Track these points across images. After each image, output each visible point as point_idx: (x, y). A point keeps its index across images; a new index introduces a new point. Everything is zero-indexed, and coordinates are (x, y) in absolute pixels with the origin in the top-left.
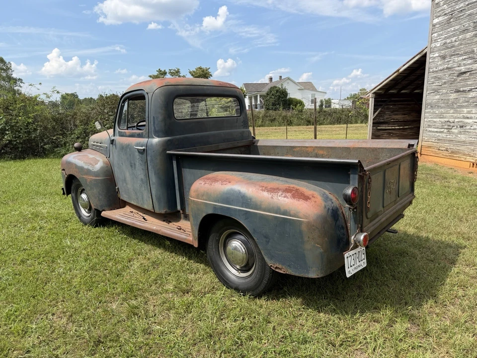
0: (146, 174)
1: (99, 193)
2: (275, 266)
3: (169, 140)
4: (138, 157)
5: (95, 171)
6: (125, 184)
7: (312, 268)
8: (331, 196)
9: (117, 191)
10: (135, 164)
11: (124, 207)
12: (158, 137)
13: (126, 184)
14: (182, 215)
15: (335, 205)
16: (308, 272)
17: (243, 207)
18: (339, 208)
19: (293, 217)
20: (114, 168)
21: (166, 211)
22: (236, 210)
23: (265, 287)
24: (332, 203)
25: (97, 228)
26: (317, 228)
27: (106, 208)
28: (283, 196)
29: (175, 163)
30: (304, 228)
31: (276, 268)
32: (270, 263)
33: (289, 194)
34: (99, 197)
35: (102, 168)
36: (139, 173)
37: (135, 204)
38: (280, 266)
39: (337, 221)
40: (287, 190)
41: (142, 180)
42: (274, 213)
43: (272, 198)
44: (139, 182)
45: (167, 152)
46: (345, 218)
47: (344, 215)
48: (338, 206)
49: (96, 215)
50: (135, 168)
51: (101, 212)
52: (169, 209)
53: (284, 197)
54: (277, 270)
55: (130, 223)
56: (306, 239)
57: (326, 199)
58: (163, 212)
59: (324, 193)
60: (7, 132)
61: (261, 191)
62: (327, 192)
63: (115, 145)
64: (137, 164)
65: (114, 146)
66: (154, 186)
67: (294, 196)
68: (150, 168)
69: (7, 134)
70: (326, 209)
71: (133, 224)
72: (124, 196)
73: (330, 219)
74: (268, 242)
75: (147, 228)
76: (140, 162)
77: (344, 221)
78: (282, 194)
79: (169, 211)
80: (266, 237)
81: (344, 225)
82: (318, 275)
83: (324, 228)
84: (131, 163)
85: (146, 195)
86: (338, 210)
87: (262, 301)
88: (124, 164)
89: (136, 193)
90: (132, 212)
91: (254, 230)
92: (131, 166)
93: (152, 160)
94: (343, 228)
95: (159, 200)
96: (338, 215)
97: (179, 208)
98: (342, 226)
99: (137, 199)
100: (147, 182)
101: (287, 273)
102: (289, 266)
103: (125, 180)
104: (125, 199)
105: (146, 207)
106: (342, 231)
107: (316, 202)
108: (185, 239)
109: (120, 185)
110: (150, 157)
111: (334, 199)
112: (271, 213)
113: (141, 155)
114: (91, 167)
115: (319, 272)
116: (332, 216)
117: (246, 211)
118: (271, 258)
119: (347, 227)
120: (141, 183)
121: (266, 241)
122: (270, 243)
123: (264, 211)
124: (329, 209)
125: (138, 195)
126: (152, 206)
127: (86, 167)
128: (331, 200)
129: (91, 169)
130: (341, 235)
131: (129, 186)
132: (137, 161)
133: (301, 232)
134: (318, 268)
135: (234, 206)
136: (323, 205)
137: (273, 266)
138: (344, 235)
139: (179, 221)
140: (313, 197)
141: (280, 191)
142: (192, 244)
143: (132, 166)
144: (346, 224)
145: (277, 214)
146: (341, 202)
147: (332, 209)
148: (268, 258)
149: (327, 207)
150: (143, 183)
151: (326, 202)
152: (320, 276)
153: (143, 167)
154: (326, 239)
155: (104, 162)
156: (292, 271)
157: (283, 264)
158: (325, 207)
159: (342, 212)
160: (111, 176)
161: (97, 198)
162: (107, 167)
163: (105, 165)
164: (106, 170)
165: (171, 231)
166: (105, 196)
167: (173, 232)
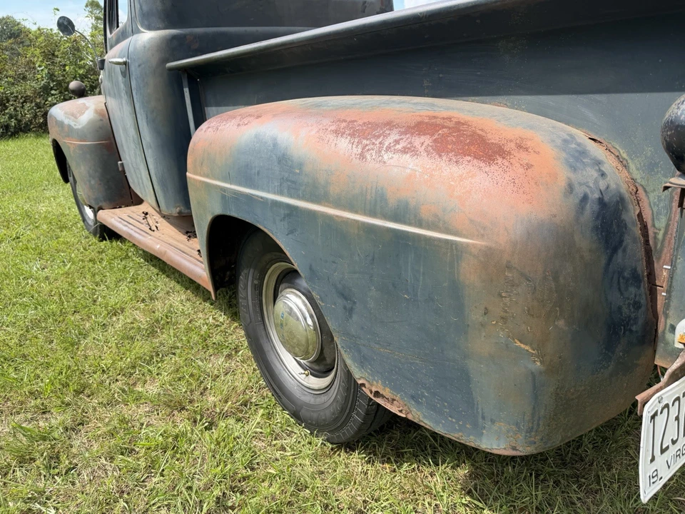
2: (374, 389)
3: (174, 37)
4: (122, 86)
5: (78, 129)
7: (493, 421)
8: (596, 151)
9: (120, 169)
10: (122, 104)
12: (150, 28)
15: (613, 186)
16: (478, 430)
17: (281, 193)
18: (627, 196)
19: (429, 228)
21: (180, 212)
22: (264, 202)
23: (360, 429)
24: (603, 175)
25: (104, 242)
26: (523, 275)
27: (103, 204)
28: (399, 147)
29: (187, 94)
30: (469, 273)
31: (377, 394)
32: (359, 375)
33: (423, 138)
34: (90, 181)
35: (91, 123)
36: (129, 124)
37: (140, 195)
38: (387, 392)
39: (615, 250)
40: (420, 128)
42: (365, 214)
43: (362, 156)
44: (132, 145)
45: (167, 65)
46: (647, 242)
47: (644, 228)
48: (624, 189)
50: (123, 114)
51: (97, 212)
52: (187, 207)
53: (405, 151)
54: (379, 401)
56: (475, 316)
57: (578, 157)
58: (174, 211)
59: (571, 135)
60: (53, 92)
61: (332, 137)
62: (581, 136)
64: (124, 103)
66: (150, 151)
67: (440, 148)
69: (53, 95)
70: (574, 200)
73: (585, 242)
74: (350, 311)
75: (147, 246)
77: (641, 253)
78: (397, 142)
79: (186, 212)
80: (344, 295)
81: (642, 268)
82: (514, 448)
83: (556, 279)
84: (119, 104)
86: (625, 208)
87: (356, 461)
91: (311, 268)
94: (636, 278)
96: (622, 226)
98: (634, 271)
101: (410, 417)
102: (413, 397)
105: (150, 201)
106: (632, 290)
107: (529, 167)
110: (134, 82)
111: (610, 163)
112: (356, 212)
113: (124, 80)
114: (73, 121)
115: (521, 437)
116: (595, 228)
117: (288, 206)
118: (363, 361)
119: (651, 276)
121: (345, 308)
122: (355, 317)
123: (338, 204)
124: (585, 198)
126: (154, 197)
127: (66, 122)
128: (598, 163)
129: (72, 124)
130: (625, 310)
133: (456, 289)
134: (517, 424)
135: (263, 190)
136: (562, 183)
137: (367, 385)
138: (637, 305)
140: (519, 147)
141: (395, 131)
143: (121, 109)
144: (650, 263)
145: (373, 214)
146: (637, 175)
147: (601, 201)
148: (354, 359)
149: (580, 191)
150: (136, 148)
151: (574, 169)
152: (524, 450)
154: (561, 323)
155: (96, 111)
156: (425, 417)
157: (395, 388)
158: (570, 188)
159: (640, 215)
160: (109, 139)
161: (88, 183)
162: (101, 120)
163: (98, 118)
164: (100, 128)
165: (182, 257)
166: (100, 180)
167: (185, 259)
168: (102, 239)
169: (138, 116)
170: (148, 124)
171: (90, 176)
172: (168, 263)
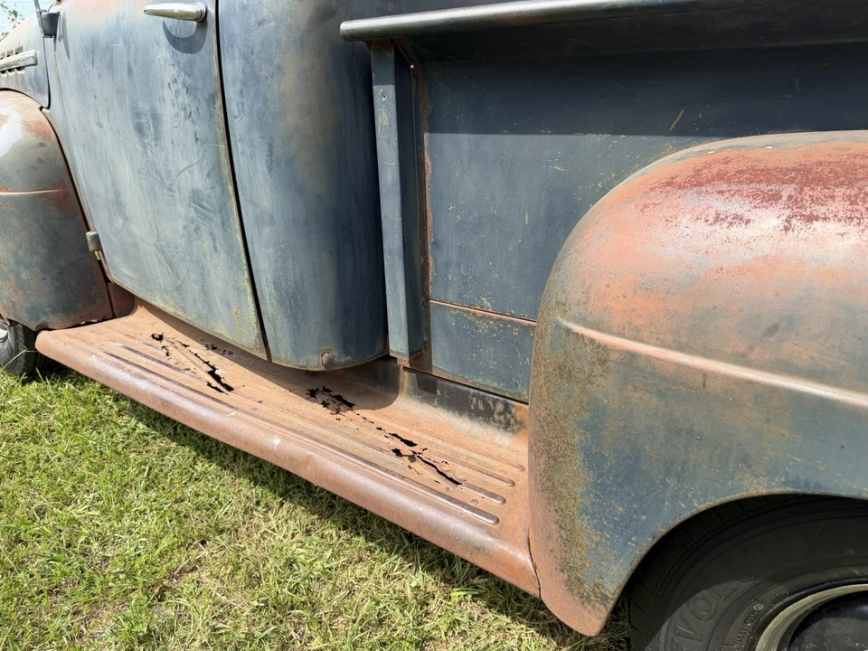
0: (218, 165)
1: (15, 255)
4: (170, 73)
6: (120, 221)
9: (91, 247)
10: (156, 117)
11: (127, 311)
13: (126, 219)
14: (406, 379)
20: (70, 148)
21: (330, 362)
25: (35, 384)
27: (51, 320)
29: (385, 99)
34: (18, 275)
35: (18, 150)
36: (182, 164)
37: (170, 310)
41: (196, 198)
44: (181, 209)
45: (346, 26)
49: (21, 339)
50: (157, 138)
51: (36, 334)
52: (346, 351)
55: (154, 397)
58: (315, 362)
63: (64, 37)
64: (168, 112)
65: (60, 44)
68: (238, 127)
71: (167, 404)
72: (121, 273)
75: (234, 437)
76: (185, 99)
79: (342, 360)
84: (138, 115)
85: (224, 276)
88: (104, 121)
89: (171, 264)
90: (160, 338)
92: (140, 129)
93: (251, 79)
95: (293, 303)
97: (398, 343)
99: (178, 289)
100: (223, 209)
103: (117, 203)
104: (129, 285)
105: (221, 330)
108: (479, 549)
109: (101, 223)
110: (239, 63)
113: (184, 57)
120: (192, 214)
125: (182, 271)
126: (257, 331)
131: (135, 229)
132: (168, 94)
139: (387, 402)
142: (533, 591)
143: (145, 125)
150: (206, 217)
153: (202, 129)
155: (27, 126)
160: (62, 183)
161: (12, 276)
162: (41, 145)
163: (33, 139)
164: (40, 160)
165: (368, 475)
166: (44, 271)
167: (382, 482)
168: (31, 378)
169: (238, 148)
170: (270, 169)
171: (18, 262)
172: (315, 482)
